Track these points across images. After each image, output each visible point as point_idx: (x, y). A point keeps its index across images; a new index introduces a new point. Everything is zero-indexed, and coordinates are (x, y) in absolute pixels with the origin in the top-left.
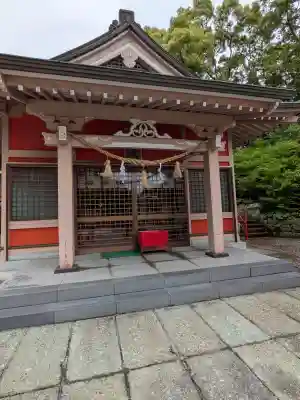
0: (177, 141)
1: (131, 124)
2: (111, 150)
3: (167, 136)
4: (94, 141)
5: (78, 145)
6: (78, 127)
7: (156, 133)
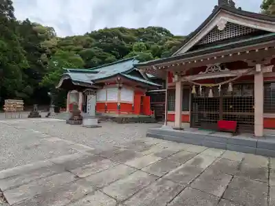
0: (232, 71)
1: (207, 67)
2: (195, 81)
3: (226, 69)
4: (189, 78)
5: (183, 80)
6: (184, 73)
7: (220, 69)
